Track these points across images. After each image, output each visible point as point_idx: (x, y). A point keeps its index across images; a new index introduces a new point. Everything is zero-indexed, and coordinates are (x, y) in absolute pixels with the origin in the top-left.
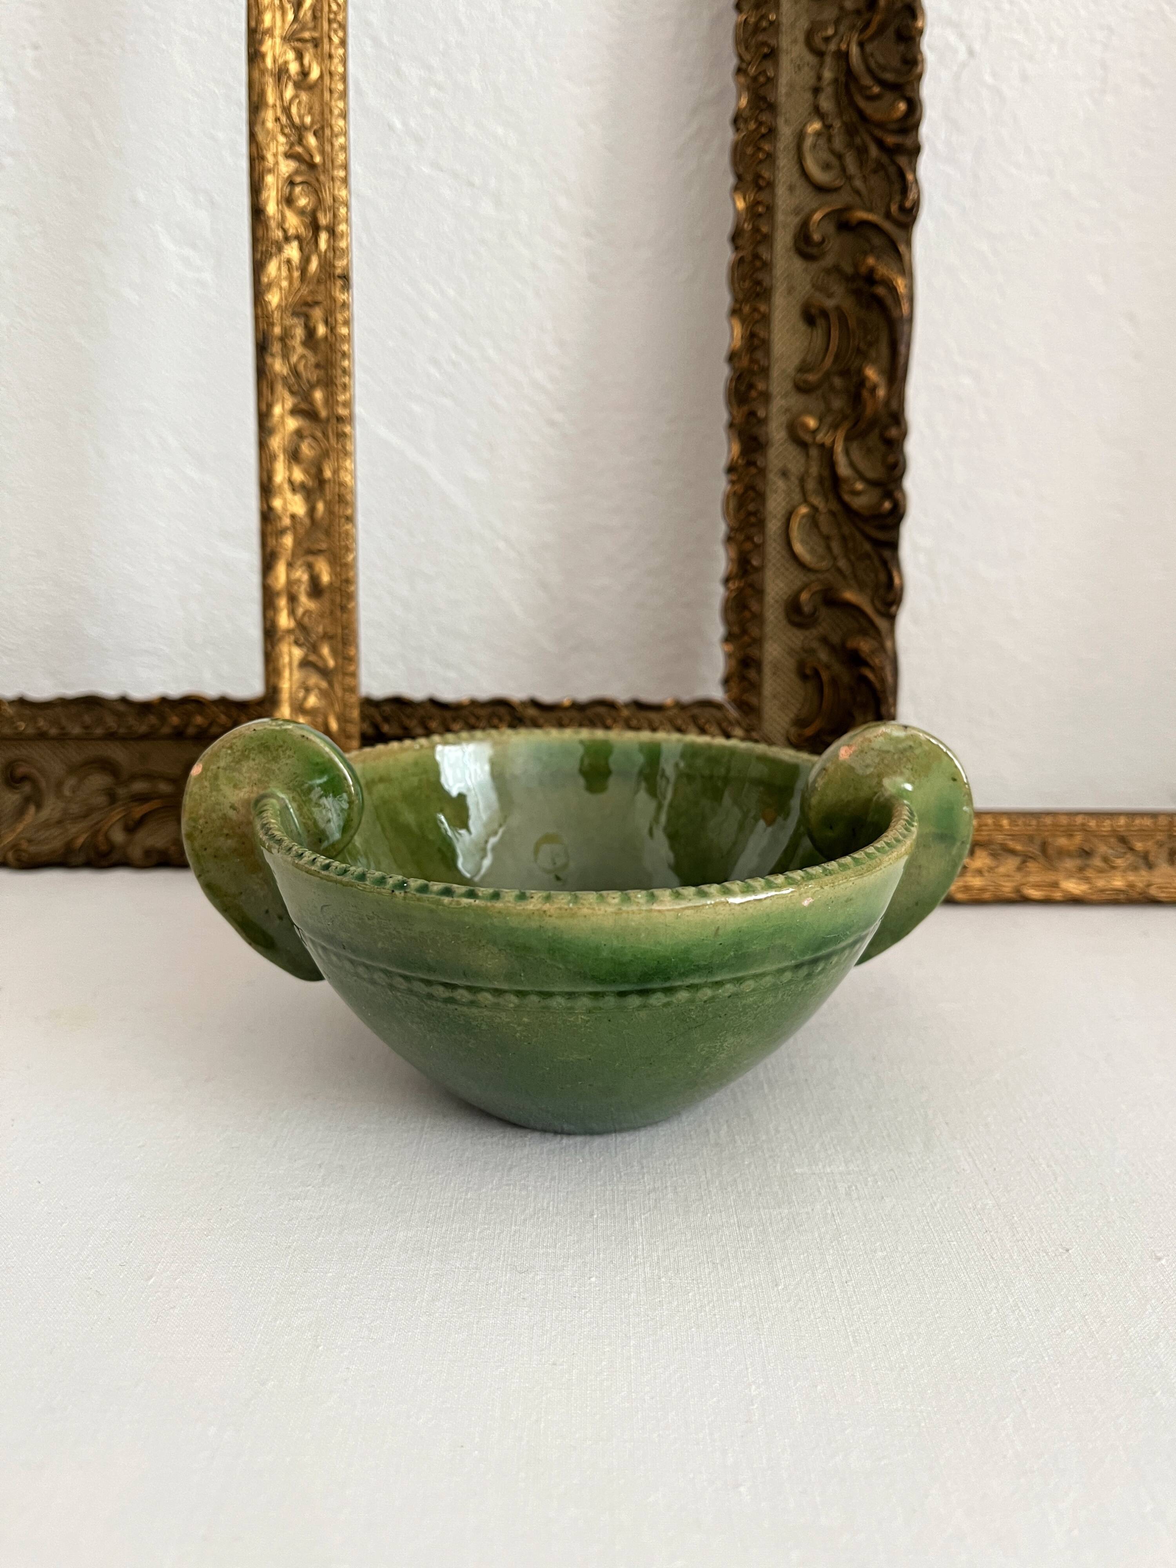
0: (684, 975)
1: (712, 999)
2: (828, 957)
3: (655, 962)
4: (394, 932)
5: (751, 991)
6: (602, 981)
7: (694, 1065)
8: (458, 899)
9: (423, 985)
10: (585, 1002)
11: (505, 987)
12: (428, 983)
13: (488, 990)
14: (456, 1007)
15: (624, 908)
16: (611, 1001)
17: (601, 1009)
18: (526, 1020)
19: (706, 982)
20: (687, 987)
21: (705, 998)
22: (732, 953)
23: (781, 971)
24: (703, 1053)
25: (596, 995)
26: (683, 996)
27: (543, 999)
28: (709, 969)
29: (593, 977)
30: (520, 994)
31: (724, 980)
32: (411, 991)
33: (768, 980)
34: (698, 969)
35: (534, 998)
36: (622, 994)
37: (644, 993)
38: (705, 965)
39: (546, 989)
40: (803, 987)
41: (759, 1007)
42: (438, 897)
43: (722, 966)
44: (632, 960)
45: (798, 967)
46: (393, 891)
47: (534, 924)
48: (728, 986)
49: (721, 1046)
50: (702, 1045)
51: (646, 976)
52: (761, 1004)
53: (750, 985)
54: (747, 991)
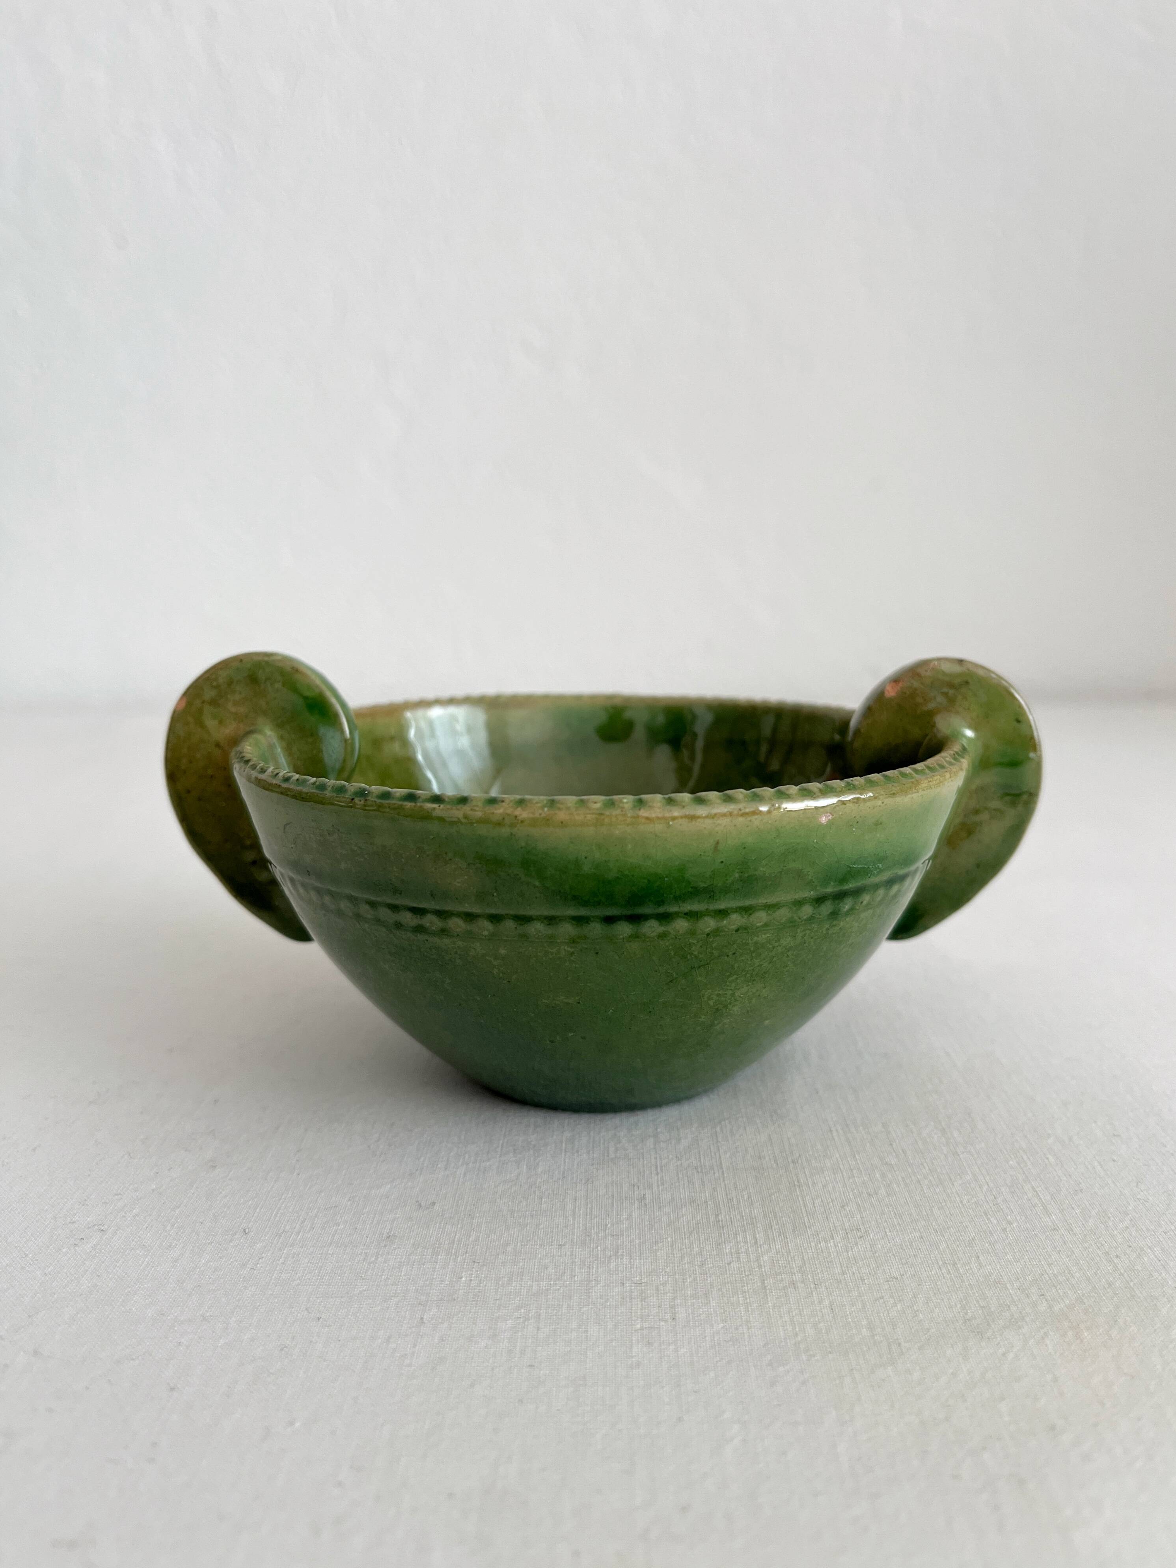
0: (679, 898)
1: (716, 932)
2: (857, 892)
3: (646, 881)
4: (356, 848)
5: (763, 926)
6: (585, 904)
7: (703, 1018)
8: (422, 804)
9: (388, 911)
10: (567, 929)
11: (476, 909)
12: (395, 908)
13: (459, 915)
14: (426, 937)
15: (607, 813)
16: (596, 929)
17: (586, 937)
18: (503, 952)
19: (707, 909)
20: (686, 914)
21: (708, 930)
22: (737, 875)
23: (799, 903)
24: (711, 1003)
25: (579, 920)
26: (681, 925)
27: (520, 924)
28: (710, 893)
29: (575, 898)
30: (495, 919)
31: (728, 908)
32: (378, 921)
33: (783, 914)
34: (695, 893)
35: (510, 924)
36: (609, 920)
37: (635, 919)
38: (704, 888)
39: (521, 912)
40: (827, 929)
41: (774, 947)
42: (400, 803)
43: (726, 891)
44: (618, 877)
45: (819, 900)
46: (353, 799)
47: (505, 831)
48: (734, 917)
49: (733, 995)
50: (710, 991)
51: (638, 897)
52: (776, 944)
53: (761, 917)
54: (758, 925)
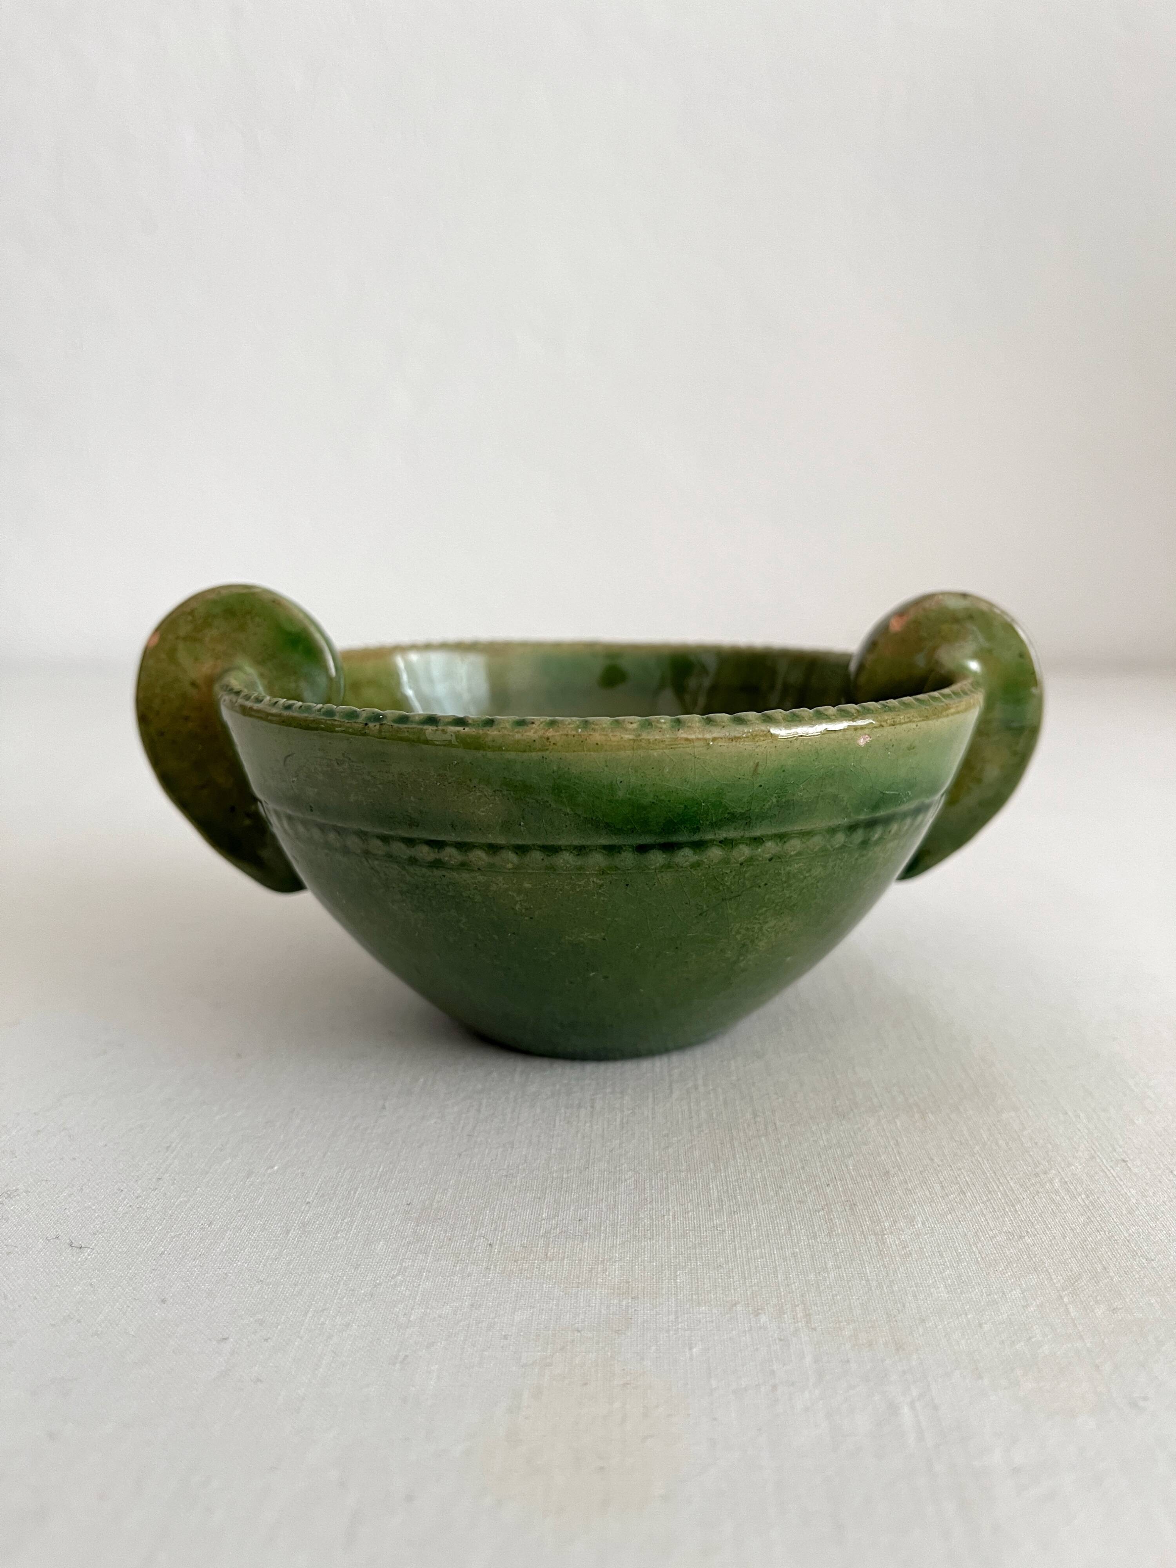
0: (716, 825)
1: (751, 860)
2: (887, 821)
3: (682, 806)
4: (369, 778)
5: (796, 855)
6: (619, 832)
7: (729, 954)
8: (445, 728)
9: (403, 846)
10: (598, 859)
11: (501, 840)
12: (410, 842)
13: (480, 847)
14: (444, 873)
15: (644, 736)
16: (628, 859)
17: (617, 868)
18: (527, 885)
19: (742, 837)
20: (721, 842)
21: (742, 859)
22: (774, 800)
23: (833, 831)
24: (739, 937)
25: (611, 850)
26: (715, 853)
27: (548, 855)
28: (747, 819)
29: (607, 825)
30: (522, 850)
31: (763, 836)
32: (390, 856)
33: (817, 841)
34: (732, 818)
35: (537, 855)
36: (642, 849)
37: (669, 848)
38: (742, 814)
39: (550, 842)
40: (857, 859)
41: (805, 877)
42: (420, 727)
43: (763, 817)
44: (653, 803)
45: (852, 828)
46: (366, 724)
47: (535, 755)
48: (769, 844)
49: (761, 929)
50: (738, 925)
51: (671, 825)
52: (807, 875)
53: (795, 845)
54: (792, 853)
